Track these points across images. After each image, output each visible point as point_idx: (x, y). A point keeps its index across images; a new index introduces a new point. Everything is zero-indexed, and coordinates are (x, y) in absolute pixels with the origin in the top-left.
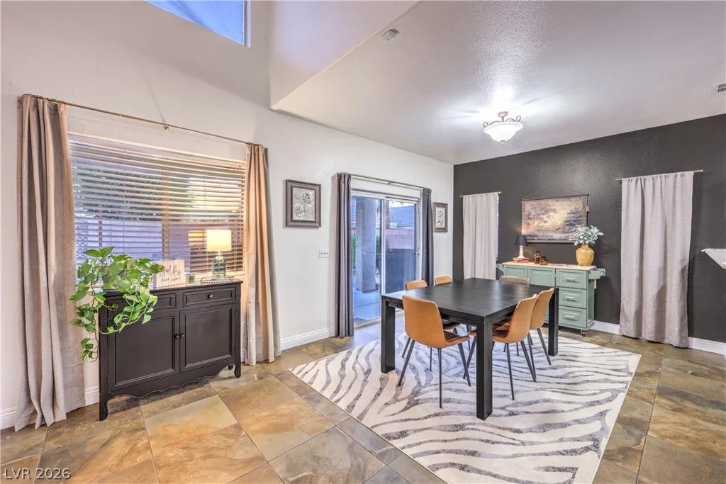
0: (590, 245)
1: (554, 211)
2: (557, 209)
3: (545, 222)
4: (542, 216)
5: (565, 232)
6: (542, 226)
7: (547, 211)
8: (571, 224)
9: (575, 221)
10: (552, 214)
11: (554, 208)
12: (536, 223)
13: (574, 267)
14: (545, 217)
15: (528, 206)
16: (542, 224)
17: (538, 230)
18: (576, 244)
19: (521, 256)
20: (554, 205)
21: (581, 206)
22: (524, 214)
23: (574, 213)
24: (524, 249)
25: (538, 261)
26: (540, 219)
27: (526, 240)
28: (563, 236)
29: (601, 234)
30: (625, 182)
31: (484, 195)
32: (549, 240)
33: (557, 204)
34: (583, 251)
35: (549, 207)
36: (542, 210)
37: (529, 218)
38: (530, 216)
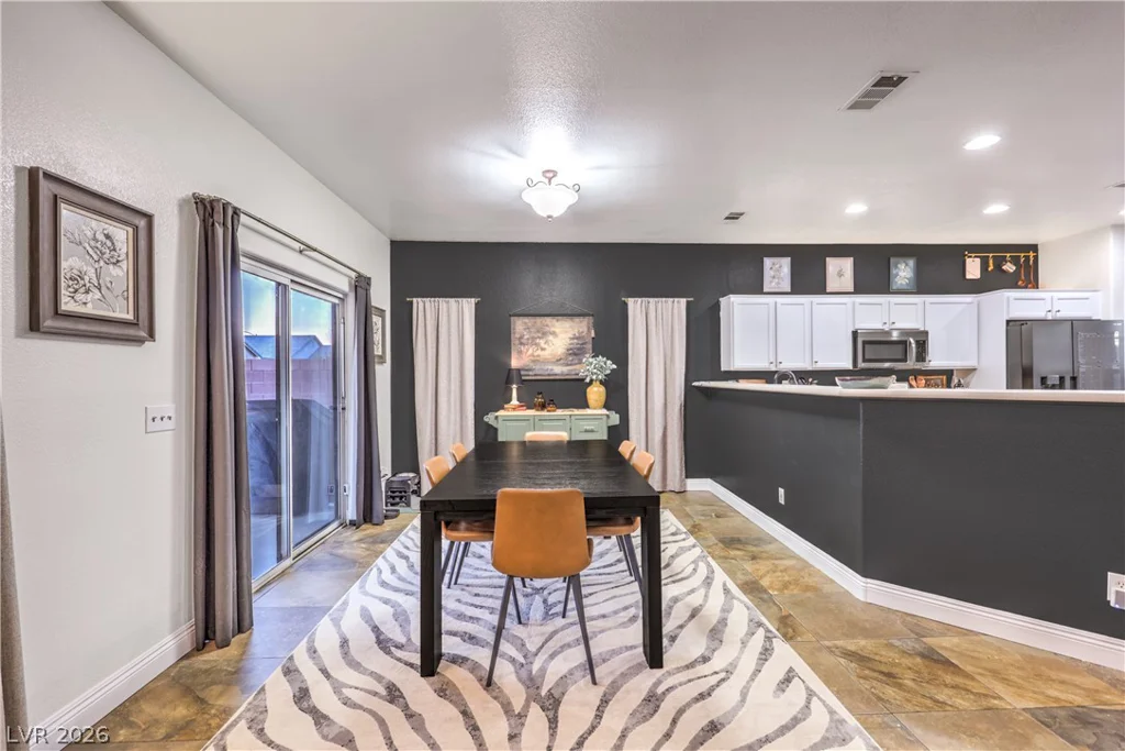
0: (601, 382)
1: (554, 333)
2: (557, 330)
3: (543, 349)
4: (538, 341)
5: (568, 365)
6: (538, 356)
7: (544, 334)
8: (575, 353)
9: (578, 349)
10: (551, 338)
11: (552, 329)
12: (530, 352)
13: (588, 411)
14: (542, 342)
15: (519, 326)
16: (539, 352)
17: (533, 361)
18: (588, 380)
19: (515, 402)
20: (553, 326)
21: (586, 329)
22: (515, 337)
23: (577, 338)
24: (517, 389)
25: (543, 407)
26: (536, 344)
27: (521, 376)
28: (565, 369)
29: (614, 366)
30: (630, 301)
31: (452, 300)
32: (549, 375)
33: (557, 324)
34: (595, 389)
35: (547, 329)
36: (538, 332)
37: (521, 344)
38: (523, 341)
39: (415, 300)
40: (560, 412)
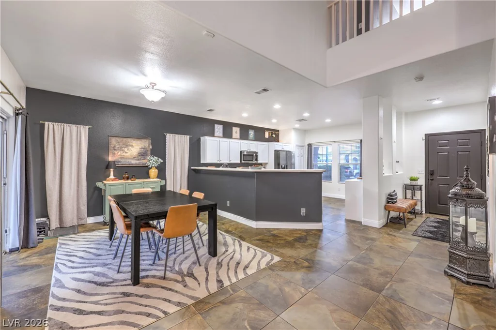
0: (156, 168)
1: (132, 146)
2: (133, 145)
3: (126, 153)
4: (123, 149)
5: (139, 160)
6: (124, 156)
7: (127, 146)
8: (143, 154)
9: (144, 153)
10: (130, 148)
11: (131, 144)
12: (119, 153)
13: (151, 180)
14: (126, 150)
15: (114, 141)
16: (124, 154)
17: (121, 158)
18: (150, 166)
19: (112, 177)
20: (132, 142)
21: (147, 145)
22: (111, 146)
23: (143, 149)
24: (113, 171)
25: (128, 178)
26: (122, 150)
27: (115, 165)
28: (138, 162)
29: (161, 161)
30: (168, 135)
32: (129, 164)
33: (134, 142)
34: (153, 170)
35: (129, 143)
36: (124, 144)
37: (115, 150)
38: (115, 148)
39: (46, 123)
40: (137, 181)
